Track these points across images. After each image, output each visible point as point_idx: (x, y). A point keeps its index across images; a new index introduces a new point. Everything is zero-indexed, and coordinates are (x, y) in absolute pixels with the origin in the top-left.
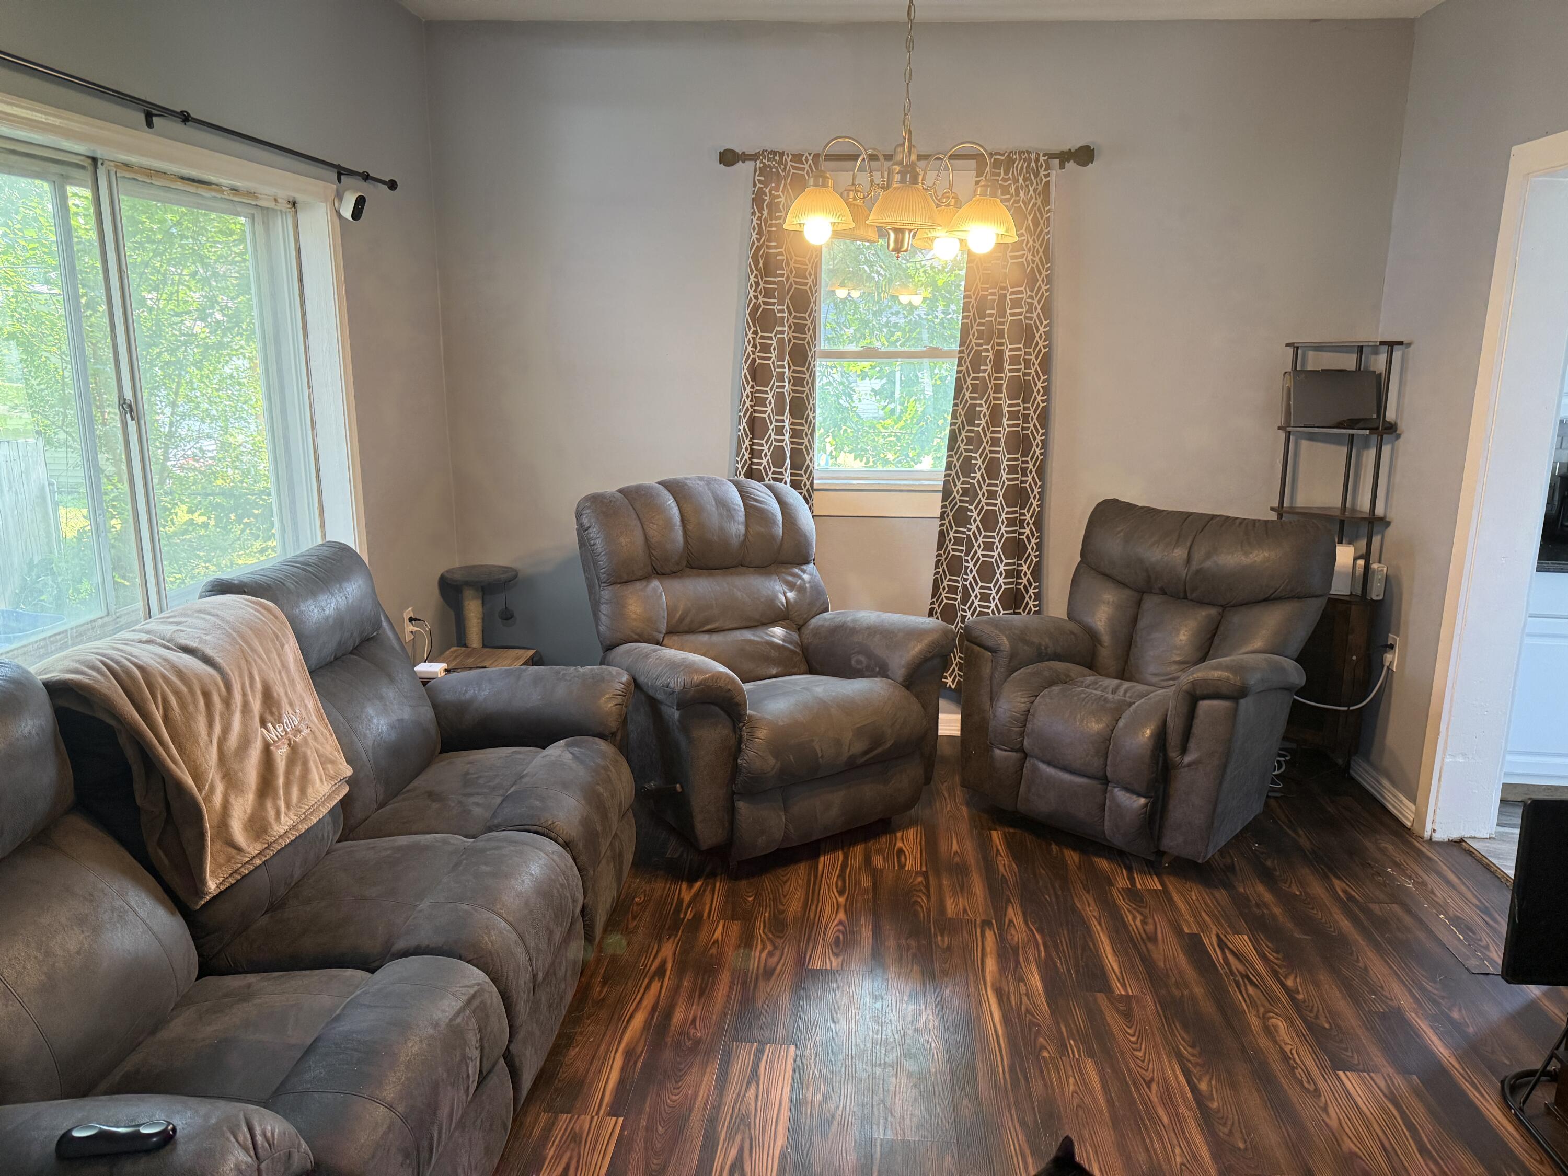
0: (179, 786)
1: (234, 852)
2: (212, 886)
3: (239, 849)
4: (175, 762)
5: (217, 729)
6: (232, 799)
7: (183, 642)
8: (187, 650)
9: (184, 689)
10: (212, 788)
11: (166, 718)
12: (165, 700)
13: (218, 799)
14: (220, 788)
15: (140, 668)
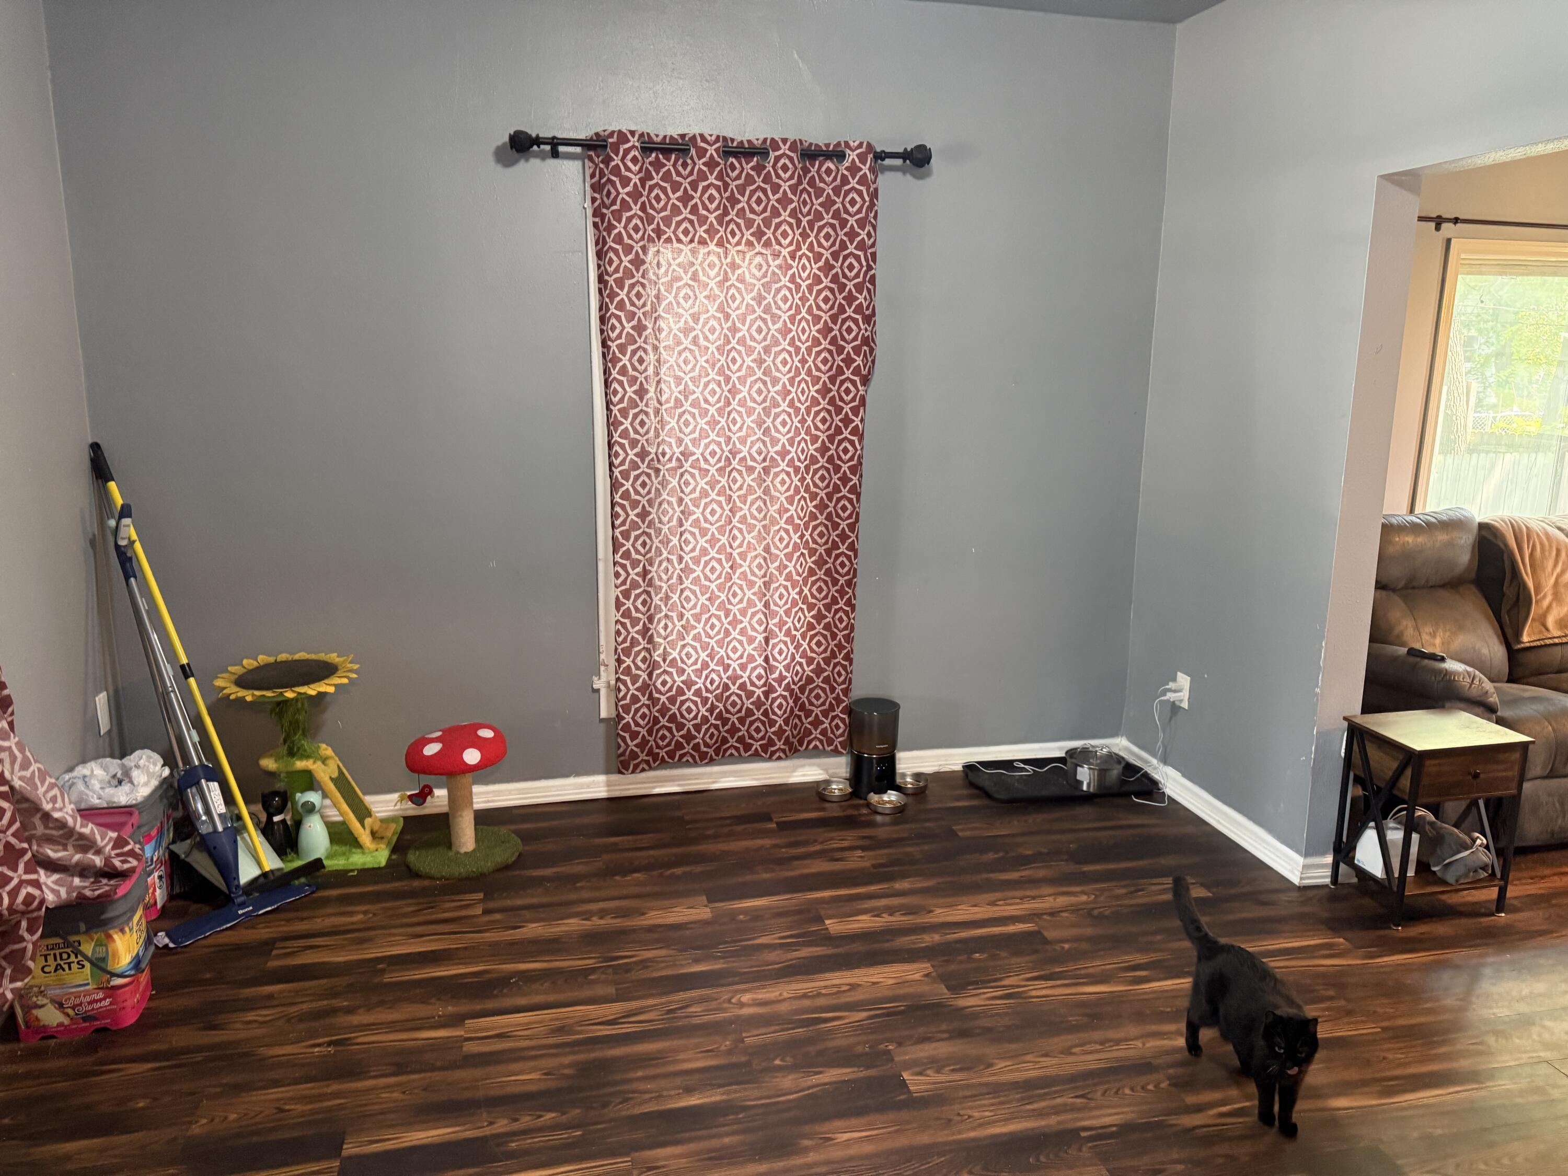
0: (1524, 586)
1: (1544, 630)
2: (1525, 638)
3: (1547, 630)
4: (1527, 574)
5: (1559, 569)
6: (1554, 605)
7: (1559, 525)
8: (1559, 529)
9: (1546, 543)
10: (1545, 597)
11: (1532, 555)
12: (1534, 546)
13: (1545, 603)
14: (1549, 598)
15: (1527, 528)
